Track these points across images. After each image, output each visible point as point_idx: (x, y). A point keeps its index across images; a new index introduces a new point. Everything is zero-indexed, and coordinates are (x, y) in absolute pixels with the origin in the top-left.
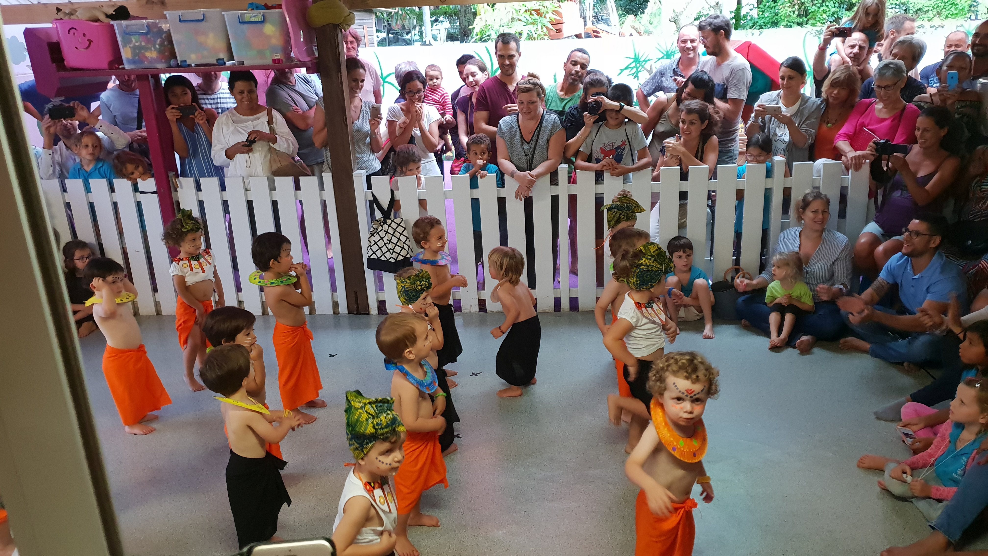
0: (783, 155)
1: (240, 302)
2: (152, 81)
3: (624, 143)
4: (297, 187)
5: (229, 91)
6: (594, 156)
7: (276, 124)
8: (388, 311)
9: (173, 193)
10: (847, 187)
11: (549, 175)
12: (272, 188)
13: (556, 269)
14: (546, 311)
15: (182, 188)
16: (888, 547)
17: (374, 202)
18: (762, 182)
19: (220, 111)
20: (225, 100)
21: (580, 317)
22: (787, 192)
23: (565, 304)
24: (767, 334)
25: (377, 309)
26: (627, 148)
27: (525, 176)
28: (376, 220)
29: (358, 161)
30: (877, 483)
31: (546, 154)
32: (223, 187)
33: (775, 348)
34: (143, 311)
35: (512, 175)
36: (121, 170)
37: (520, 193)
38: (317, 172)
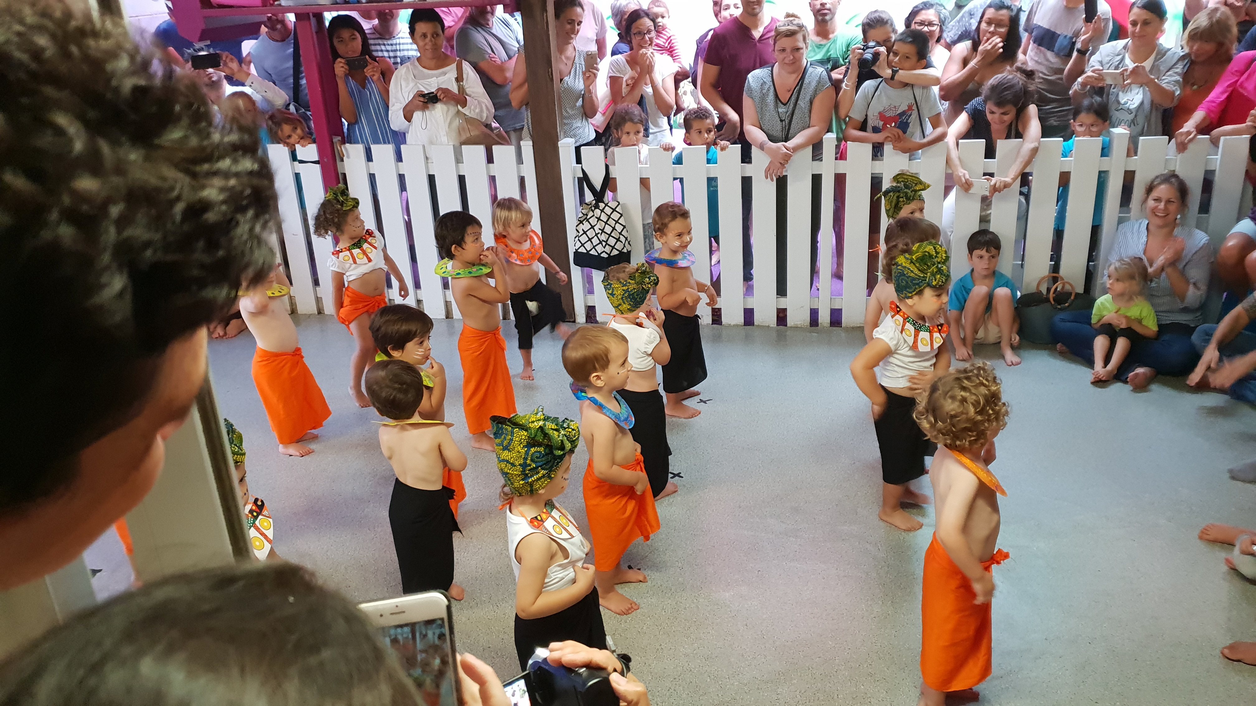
0: (1126, 127)
1: (419, 302)
2: (313, 20)
3: (910, 108)
4: (490, 159)
5: (409, 36)
6: (871, 123)
7: (467, 80)
8: (598, 319)
9: (339, 163)
10: (1213, 172)
11: (811, 147)
12: (459, 160)
13: (814, 271)
14: (799, 326)
15: (348, 157)
16: (1231, 642)
17: (584, 180)
18: (1097, 163)
19: (399, 60)
20: (405, 47)
21: (843, 335)
22: (1129, 178)
23: (824, 318)
24: (1089, 362)
25: (584, 316)
26: (915, 114)
27: (779, 148)
28: (586, 204)
29: (565, 127)
30: (1224, 561)
31: (807, 119)
32: (399, 158)
33: (1099, 383)
34: (302, 309)
35: (762, 147)
36: (276, 133)
37: (771, 171)
38: (514, 140)
